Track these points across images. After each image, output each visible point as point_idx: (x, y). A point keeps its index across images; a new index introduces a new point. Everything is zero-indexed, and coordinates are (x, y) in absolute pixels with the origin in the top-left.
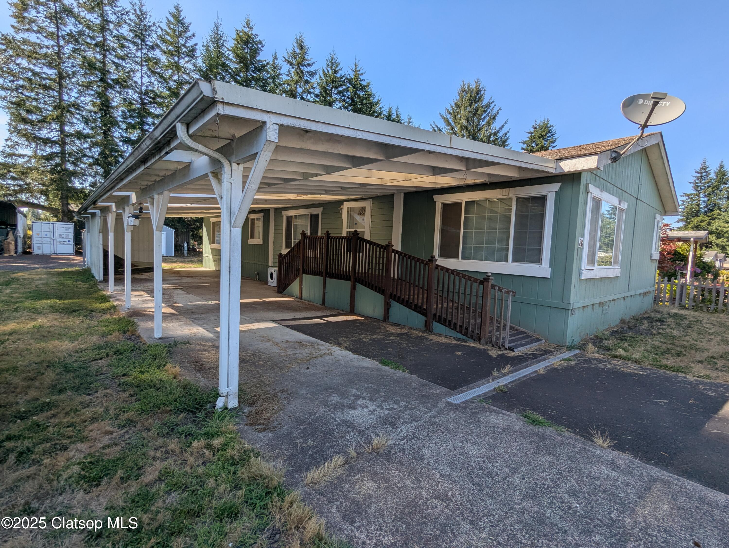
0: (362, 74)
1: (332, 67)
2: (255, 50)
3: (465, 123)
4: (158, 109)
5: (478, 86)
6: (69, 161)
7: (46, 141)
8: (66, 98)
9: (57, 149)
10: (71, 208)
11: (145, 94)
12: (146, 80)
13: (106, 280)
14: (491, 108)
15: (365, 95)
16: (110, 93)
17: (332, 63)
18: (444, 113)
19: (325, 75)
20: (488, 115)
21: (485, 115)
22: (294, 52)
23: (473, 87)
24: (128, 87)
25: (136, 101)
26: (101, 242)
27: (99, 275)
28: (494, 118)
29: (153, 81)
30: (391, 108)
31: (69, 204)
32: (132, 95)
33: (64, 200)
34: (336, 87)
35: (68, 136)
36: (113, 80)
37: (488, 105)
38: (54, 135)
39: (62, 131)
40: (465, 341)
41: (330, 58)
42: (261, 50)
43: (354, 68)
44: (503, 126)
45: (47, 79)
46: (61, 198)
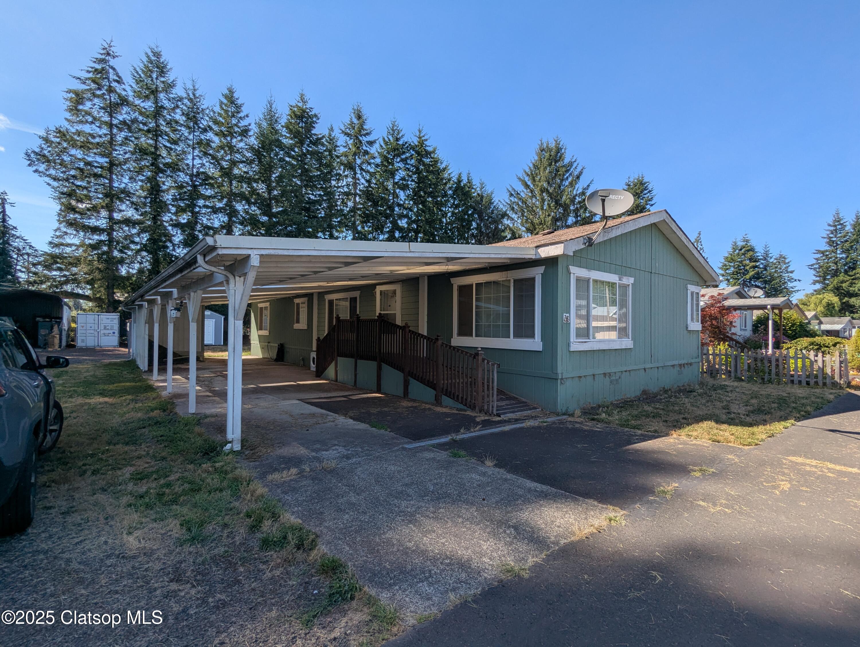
0: (426, 140)
1: (393, 134)
2: (310, 124)
3: (545, 185)
4: (209, 191)
5: (557, 144)
6: (116, 248)
7: (95, 230)
8: (116, 185)
9: (104, 237)
10: (116, 298)
11: (196, 176)
12: (197, 161)
13: (150, 370)
14: (574, 167)
15: (431, 161)
16: (161, 178)
17: (393, 130)
18: (521, 175)
19: (386, 143)
20: (571, 174)
21: (568, 175)
22: (352, 123)
23: (553, 145)
24: (179, 170)
25: (187, 183)
26: (147, 332)
27: (143, 365)
28: (578, 177)
29: (204, 162)
30: (460, 174)
31: (114, 293)
32: (183, 178)
33: (110, 290)
34: (398, 155)
35: (116, 223)
36: (164, 165)
37: (571, 164)
38: (102, 223)
39: (111, 218)
40: (465, 411)
41: (391, 126)
42: (317, 123)
43: (418, 134)
44: (588, 186)
45: (98, 167)
46: (108, 287)
